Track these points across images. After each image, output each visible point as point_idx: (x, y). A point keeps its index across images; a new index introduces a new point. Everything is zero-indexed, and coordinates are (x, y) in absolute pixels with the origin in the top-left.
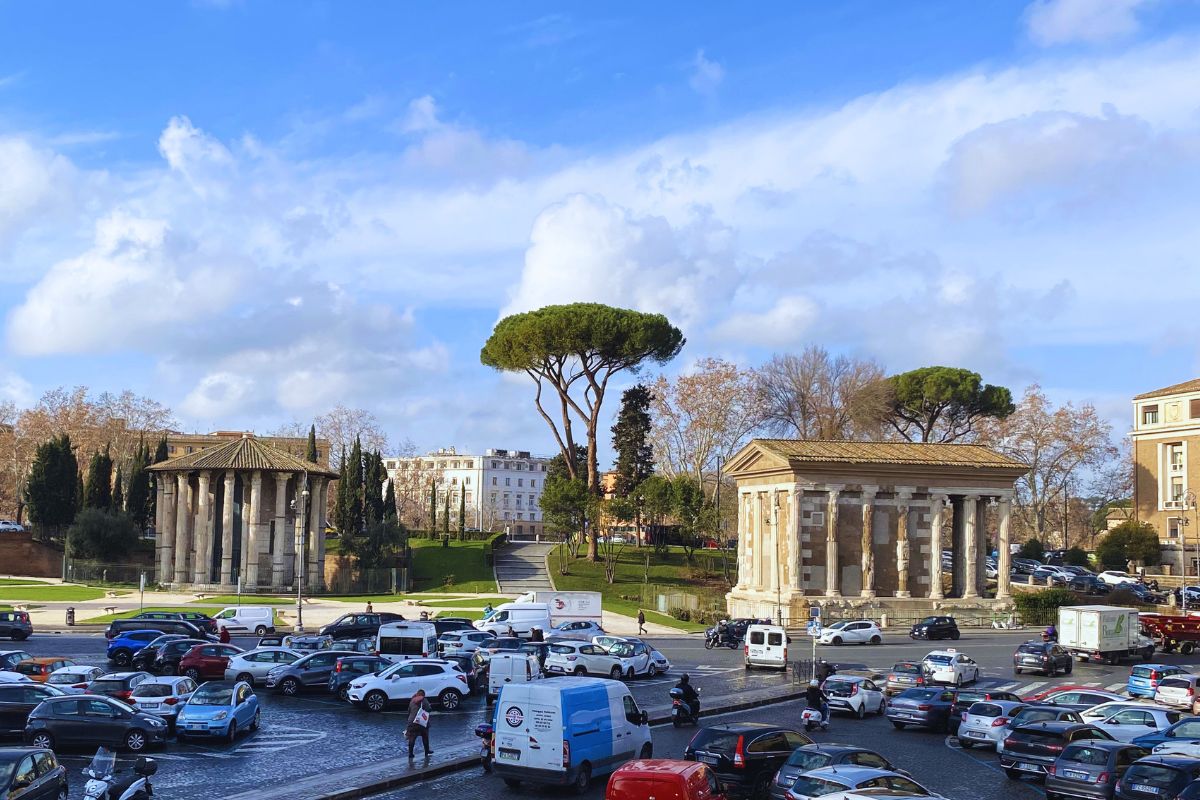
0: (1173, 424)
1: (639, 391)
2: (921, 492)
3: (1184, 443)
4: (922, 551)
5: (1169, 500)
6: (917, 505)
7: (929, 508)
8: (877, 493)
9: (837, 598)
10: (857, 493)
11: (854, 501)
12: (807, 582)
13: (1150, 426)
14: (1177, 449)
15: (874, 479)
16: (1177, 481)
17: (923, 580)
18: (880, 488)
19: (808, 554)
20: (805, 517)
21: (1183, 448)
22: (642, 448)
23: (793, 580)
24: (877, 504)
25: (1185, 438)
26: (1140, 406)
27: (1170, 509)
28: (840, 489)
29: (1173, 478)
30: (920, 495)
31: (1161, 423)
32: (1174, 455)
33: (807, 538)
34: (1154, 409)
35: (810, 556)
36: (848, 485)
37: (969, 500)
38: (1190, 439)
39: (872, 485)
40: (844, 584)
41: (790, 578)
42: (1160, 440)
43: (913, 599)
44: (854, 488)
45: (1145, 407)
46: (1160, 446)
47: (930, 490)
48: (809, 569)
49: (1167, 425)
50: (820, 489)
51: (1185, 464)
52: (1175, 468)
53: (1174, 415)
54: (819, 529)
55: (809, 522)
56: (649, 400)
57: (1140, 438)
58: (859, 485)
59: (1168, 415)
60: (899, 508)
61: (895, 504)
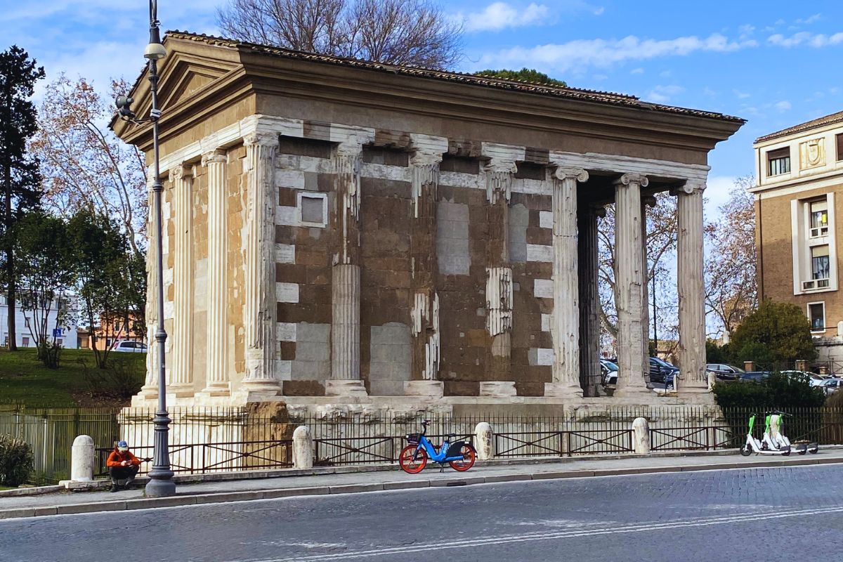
0: (811, 171)
1: (11, 58)
2: (535, 160)
3: (830, 196)
4: (537, 293)
5: (809, 280)
6: (527, 191)
7: (550, 198)
8: (445, 156)
9: (357, 401)
10: (399, 153)
11: (395, 173)
12: (288, 364)
13: (778, 179)
14: (817, 207)
15: (439, 122)
16: (818, 253)
17: (542, 357)
18: (452, 143)
19: (290, 293)
20: (282, 203)
21: (829, 205)
22: (18, 165)
23: (253, 359)
24: (444, 182)
25: (831, 188)
26: (764, 151)
27: (809, 291)
28: (364, 140)
29: (812, 248)
30: (532, 168)
31: (795, 173)
32: (813, 215)
33: (288, 254)
34: (784, 153)
35: (295, 300)
36: (380, 133)
37: (626, 186)
38: (837, 191)
39: (433, 134)
40: (373, 368)
41: (248, 353)
42: (793, 196)
43: (522, 400)
44: (395, 139)
45: (769, 153)
46: (794, 203)
47: (553, 157)
48: (290, 331)
49: (803, 173)
50: (317, 134)
51: (831, 227)
52: (814, 233)
53: (812, 159)
54: (316, 235)
55: (292, 217)
56: (33, 79)
57: (764, 196)
58: (405, 135)
59: (804, 160)
60: (490, 195)
61: (482, 184)
